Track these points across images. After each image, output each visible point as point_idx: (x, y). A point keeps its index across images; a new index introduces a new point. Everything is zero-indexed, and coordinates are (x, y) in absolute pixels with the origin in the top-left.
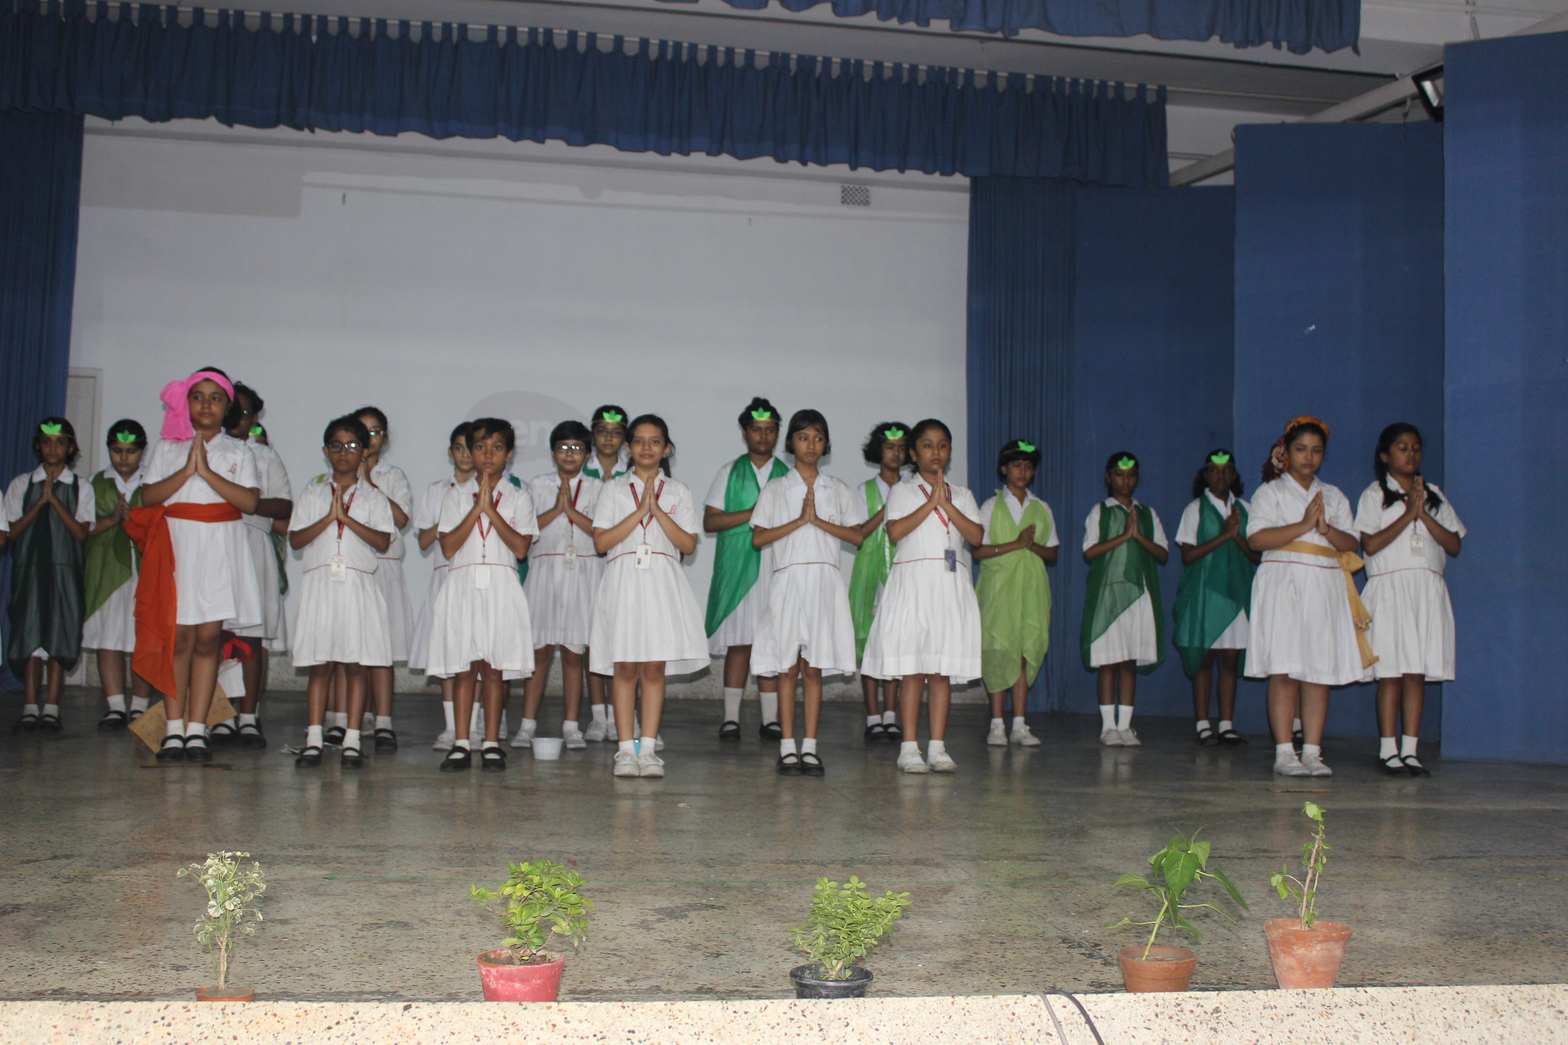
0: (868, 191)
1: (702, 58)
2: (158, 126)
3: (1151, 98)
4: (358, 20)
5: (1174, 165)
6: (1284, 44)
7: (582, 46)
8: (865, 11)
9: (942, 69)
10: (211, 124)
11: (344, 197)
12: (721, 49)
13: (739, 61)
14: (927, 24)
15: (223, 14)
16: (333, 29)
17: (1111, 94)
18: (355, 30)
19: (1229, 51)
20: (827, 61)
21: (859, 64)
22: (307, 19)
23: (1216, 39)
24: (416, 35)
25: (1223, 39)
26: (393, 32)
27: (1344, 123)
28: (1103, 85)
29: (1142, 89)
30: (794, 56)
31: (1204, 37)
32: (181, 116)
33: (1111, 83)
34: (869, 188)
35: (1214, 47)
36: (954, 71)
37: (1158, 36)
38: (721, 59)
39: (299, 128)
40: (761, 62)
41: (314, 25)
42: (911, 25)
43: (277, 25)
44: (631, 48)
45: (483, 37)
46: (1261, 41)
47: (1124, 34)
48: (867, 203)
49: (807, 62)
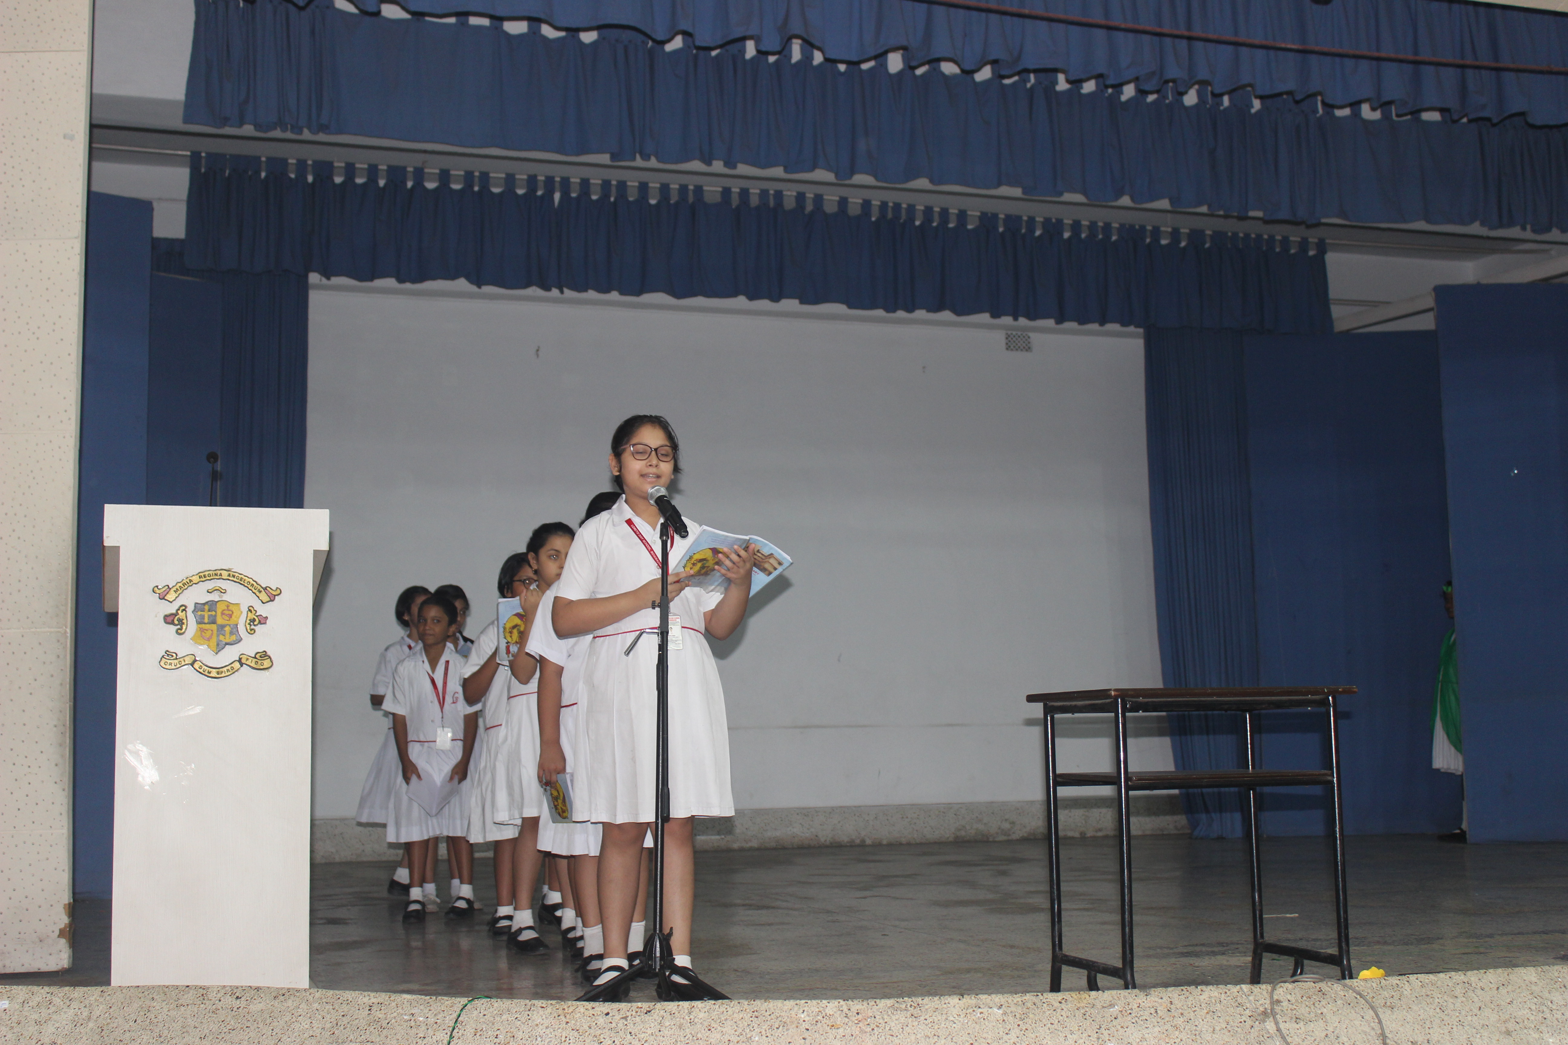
0: (1029, 337)
1: (919, 218)
2: (410, 287)
3: (1312, 251)
4: (599, 182)
5: (1337, 311)
6: (1528, 227)
7: (809, 207)
8: (1198, 204)
9: (1132, 227)
10: (461, 285)
11: (538, 350)
12: (936, 211)
13: (953, 222)
15: (469, 176)
16: (575, 190)
17: (1278, 248)
18: (595, 192)
19: (1484, 231)
21: (1059, 224)
22: (550, 181)
23: (1477, 224)
24: (654, 197)
26: (632, 194)
28: (1271, 238)
29: (1304, 245)
30: (1003, 217)
32: (434, 278)
33: (1278, 238)
34: (1031, 334)
36: (1143, 228)
37: (1429, 221)
38: (936, 220)
39: (548, 288)
40: (973, 222)
41: (557, 187)
43: (521, 187)
44: (854, 209)
45: (718, 199)
46: (1511, 224)
47: (1405, 221)
48: (1028, 349)
49: (1013, 222)
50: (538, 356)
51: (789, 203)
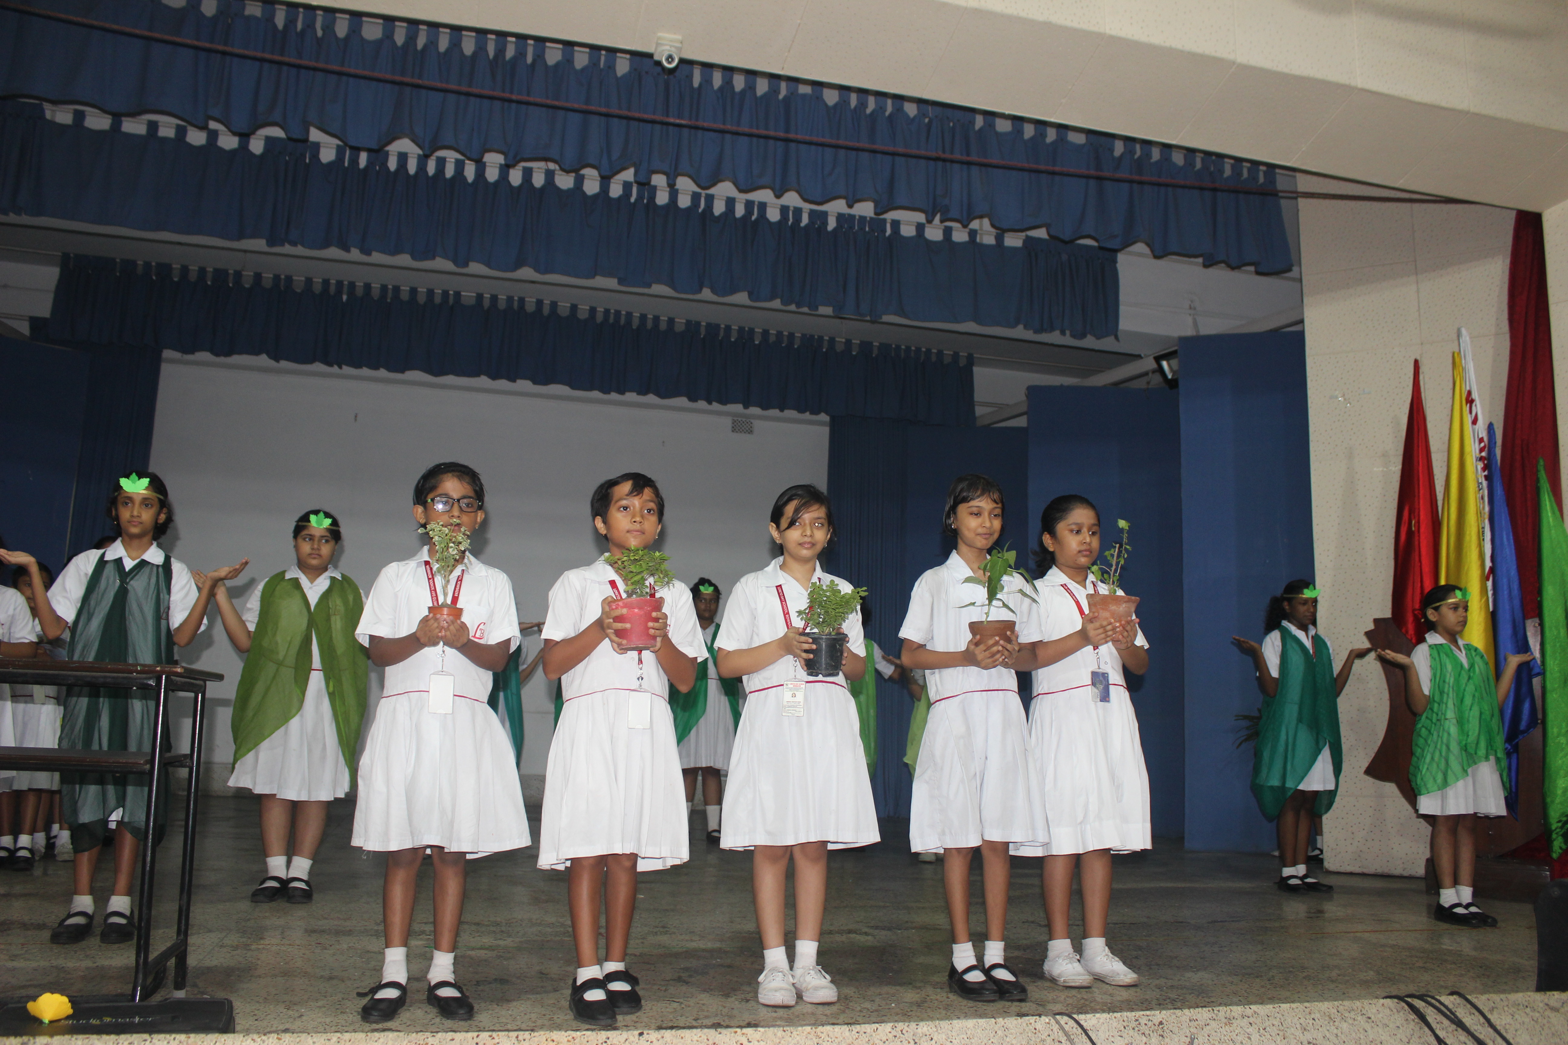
0: (756, 424)
1: (635, 323)
2: (222, 359)
3: (962, 362)
4: (379, 286)
5: (979, 411)
6: (1068, 333)
7: (546, 311)
8: (772, 298)
9: (812, 336)
10: (263, 360)
11: (356, 417)
12: (650, 316)
13: (663, 326)
14: (817, 309)
15: (277, 277)
16: (359, 292)
17: (934, 359)
18: (376, 293)
19: (1029, 335)
20: (728, 328)
21: (752, 331)
22: (340, 283)
23: (1021, 327)
24: (422, 299)
25: (1026, 327)
26: (405, 296)
27: (1105, 386)
28: (929, 351)
29: (956, 355)
30: (704, 324)
31: (1014, 326)
32: (240, 353)
33: (934, 351)
34: (752, 421)
35: (1020, 332)
36: (821, 338)
37: (980, 323)
38: (649, 325)
39: (330, 364)
40: (680, 327)
41: (345, 289)
42: (805, 310)
43: (317, 288)
44: (583, 313)
45: (473, 302)
46: (1052, 329)
47: (957, 321)
48: (751, 432)
49: (713, 328)
50: (356, 420)
51: (530, 307)
